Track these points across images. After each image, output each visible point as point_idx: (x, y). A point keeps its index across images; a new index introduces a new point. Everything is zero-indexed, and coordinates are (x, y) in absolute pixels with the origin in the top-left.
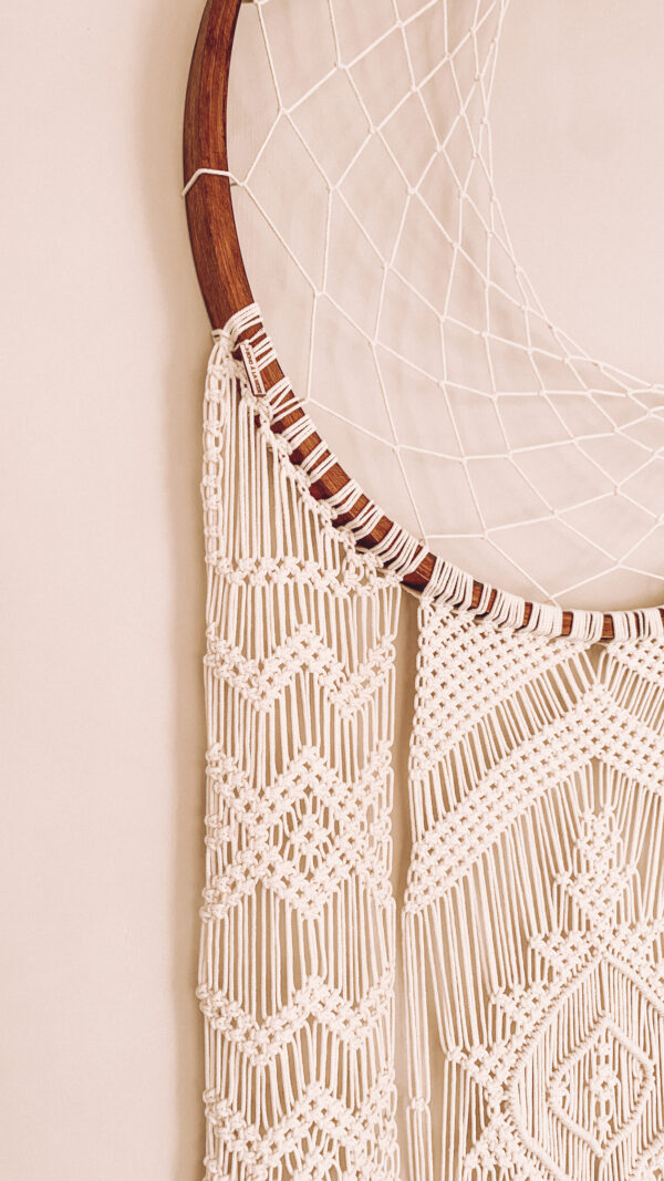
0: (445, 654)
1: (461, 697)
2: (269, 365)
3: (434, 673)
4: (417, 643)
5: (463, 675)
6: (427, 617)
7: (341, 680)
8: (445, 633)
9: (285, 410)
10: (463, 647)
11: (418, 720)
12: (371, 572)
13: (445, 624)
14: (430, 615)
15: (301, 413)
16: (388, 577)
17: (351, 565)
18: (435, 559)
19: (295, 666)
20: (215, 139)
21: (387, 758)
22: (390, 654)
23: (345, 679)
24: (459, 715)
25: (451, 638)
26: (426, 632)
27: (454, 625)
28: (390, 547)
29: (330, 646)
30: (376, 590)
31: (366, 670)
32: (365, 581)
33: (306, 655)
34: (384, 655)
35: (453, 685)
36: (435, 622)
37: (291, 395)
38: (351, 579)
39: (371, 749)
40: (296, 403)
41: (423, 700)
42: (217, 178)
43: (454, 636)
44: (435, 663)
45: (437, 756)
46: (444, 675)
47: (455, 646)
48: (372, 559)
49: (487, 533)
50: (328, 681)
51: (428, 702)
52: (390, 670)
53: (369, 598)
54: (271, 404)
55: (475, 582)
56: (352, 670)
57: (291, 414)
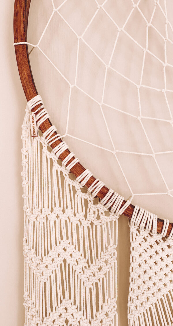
0: (146, 256)
1: (155, 279)
2: (45, 121)
3: (140, 265)
4: (130, 249)
5: (156, 268)
6: (134, 235)
7: (85, 267)
8: (146, 245)
9: (52, 140)
10: (157, 253)
11: (132, 289)
12: (102, 213)
13: (146, 240)
14: (137, 235)
15: (60, 141)
16: (111, 216)
17: (91, 210)
18: (133, 207)
19: (60, 261)
20: (20, 30)
21: (114, 307)
22: (114, 254)
23: (87, 267)
24: (154, 289)
25: (150, 248)
26: (134, 244)
27: (151, 241)
28: (107, 202)
29: (79, 250)
30: (104, 222)
31: (100, 263)
32: (98, 218)
33: (66, 255)
34: (111, 255)
35: (150, 273)
36: (140, 239)
37: (55, 133)
38: (91, 217)
39: (104, 302)
40: (58, 137)
41: (133, 280)
42: (21, 46)
43: (151, 246)
44: (140, 260)
45: (142, 310)
46: (145, 267)
47: (152, 252)
48: (101, 207)
49: (169, 191)
50: (78, 268)
51: (136, 281)
52: (115, 263)
53: (101, 226)
54: (46, 138)
55: (158, 219)
56: (92, 262)
57: (55, 142)
